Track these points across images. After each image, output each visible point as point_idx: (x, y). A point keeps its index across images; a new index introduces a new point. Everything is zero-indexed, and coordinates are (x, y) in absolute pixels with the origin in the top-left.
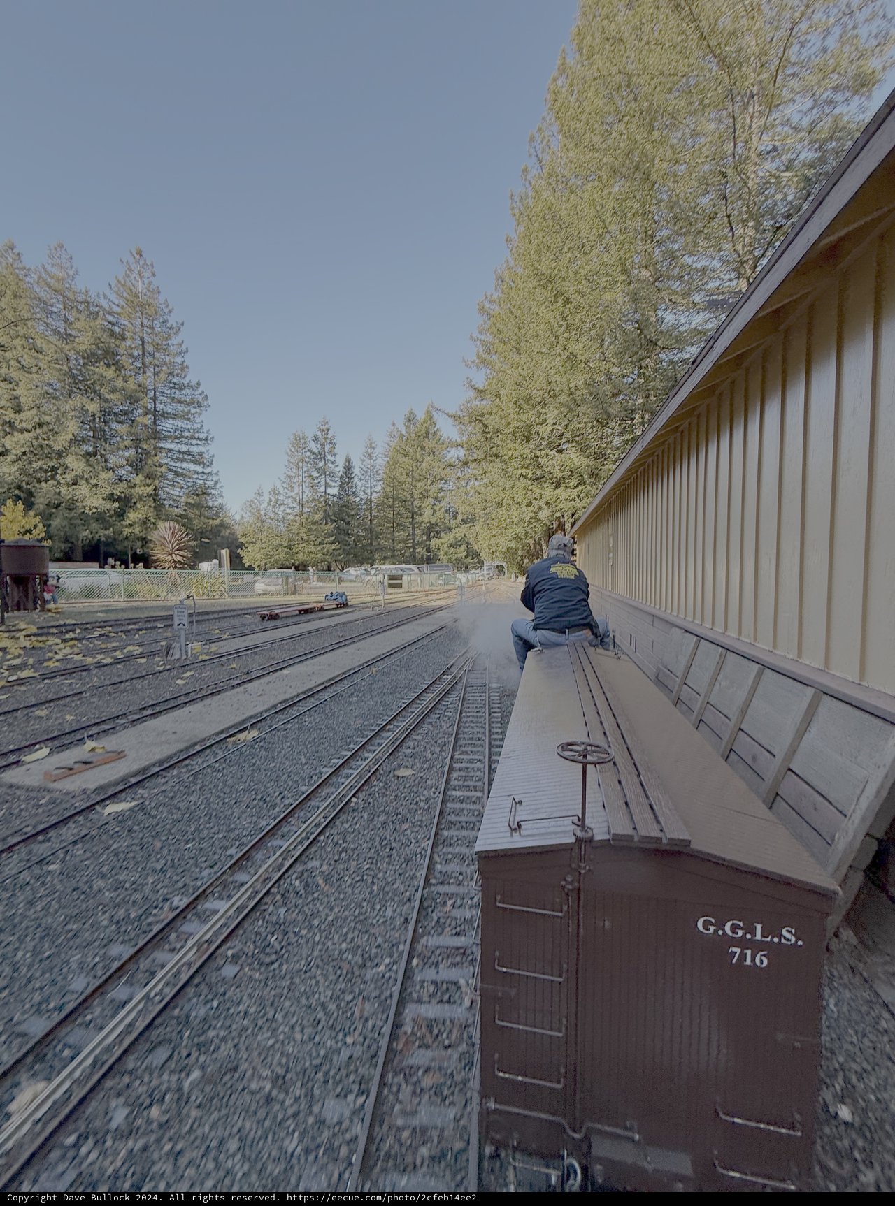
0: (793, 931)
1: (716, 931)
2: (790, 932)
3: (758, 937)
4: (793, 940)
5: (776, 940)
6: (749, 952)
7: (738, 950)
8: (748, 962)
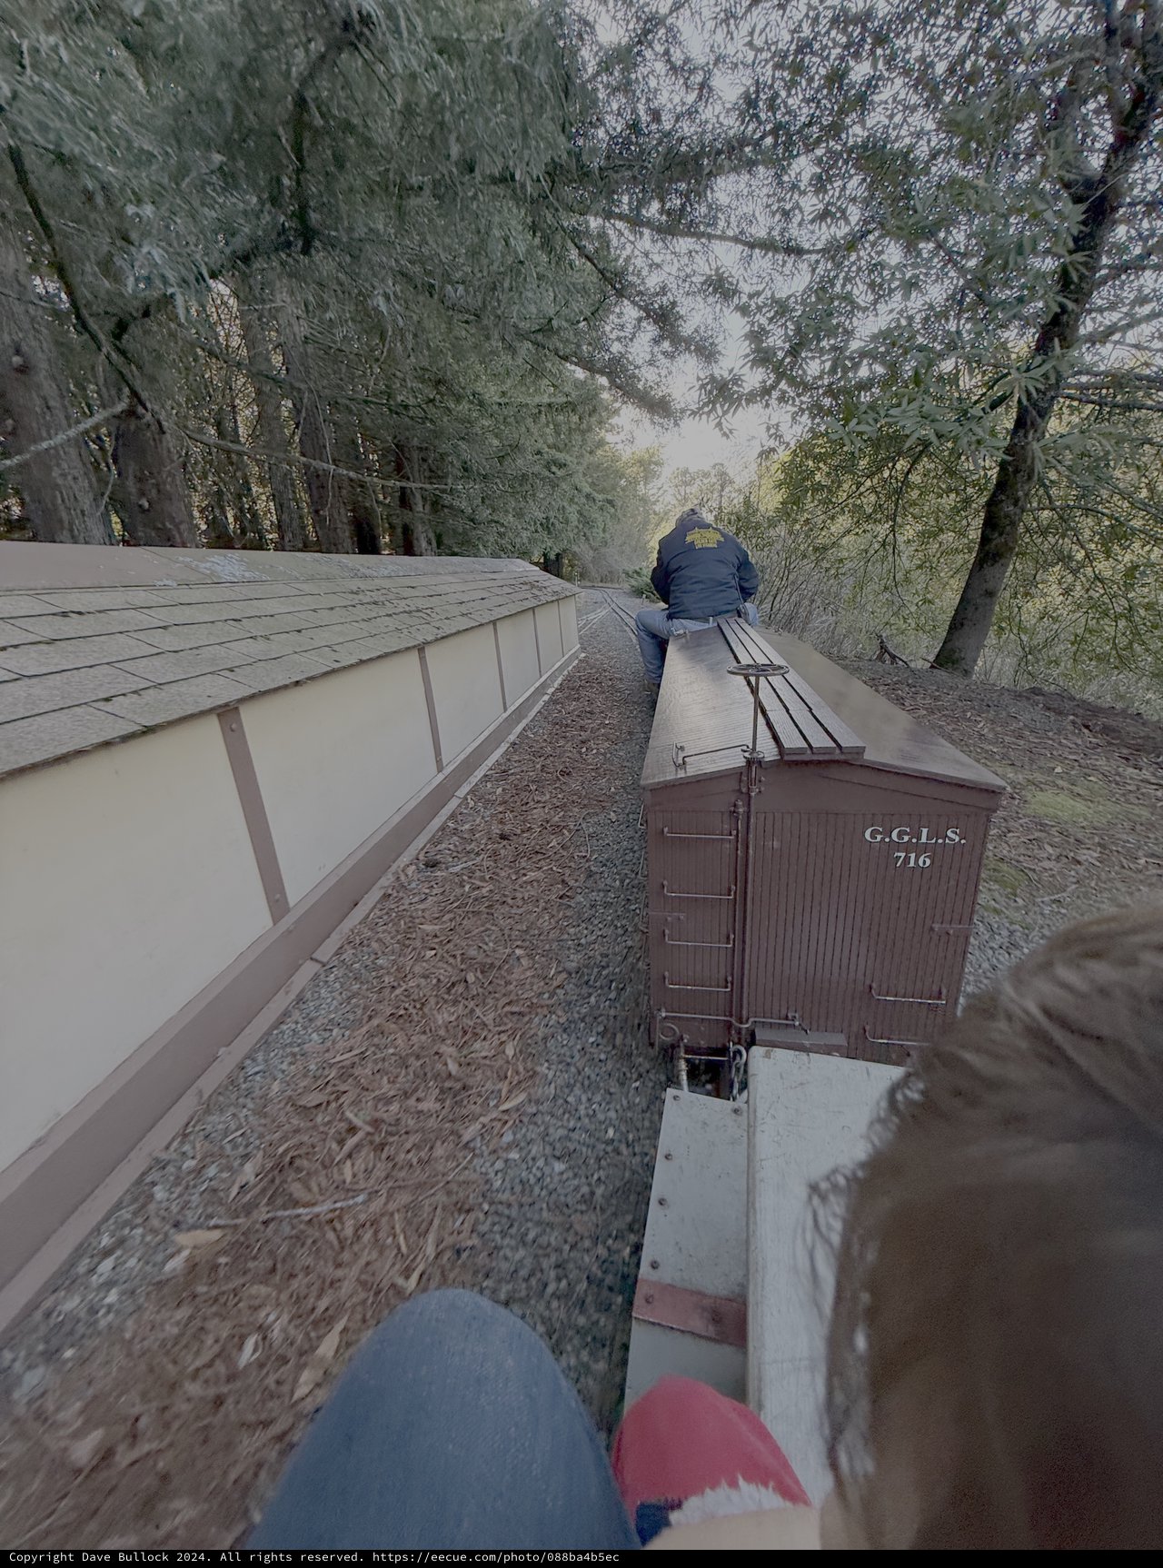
0: (958, 831)
1: (883, 839)
2: (954, 832)
3: (924, 840)
4: (957, 839)
5: (940, 841)
6: (913, 855)
7: (903, 855)
8: (912, 864)
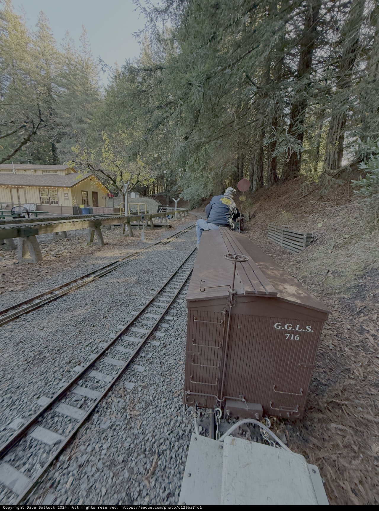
0: (311, 327)
1: (281, 328)
2: (309, 327)
3: (297, 329)
4: (310, 330)
5: (304, 330)
6: (293, 335)
7: (289, 335)
8: (292, 339)
